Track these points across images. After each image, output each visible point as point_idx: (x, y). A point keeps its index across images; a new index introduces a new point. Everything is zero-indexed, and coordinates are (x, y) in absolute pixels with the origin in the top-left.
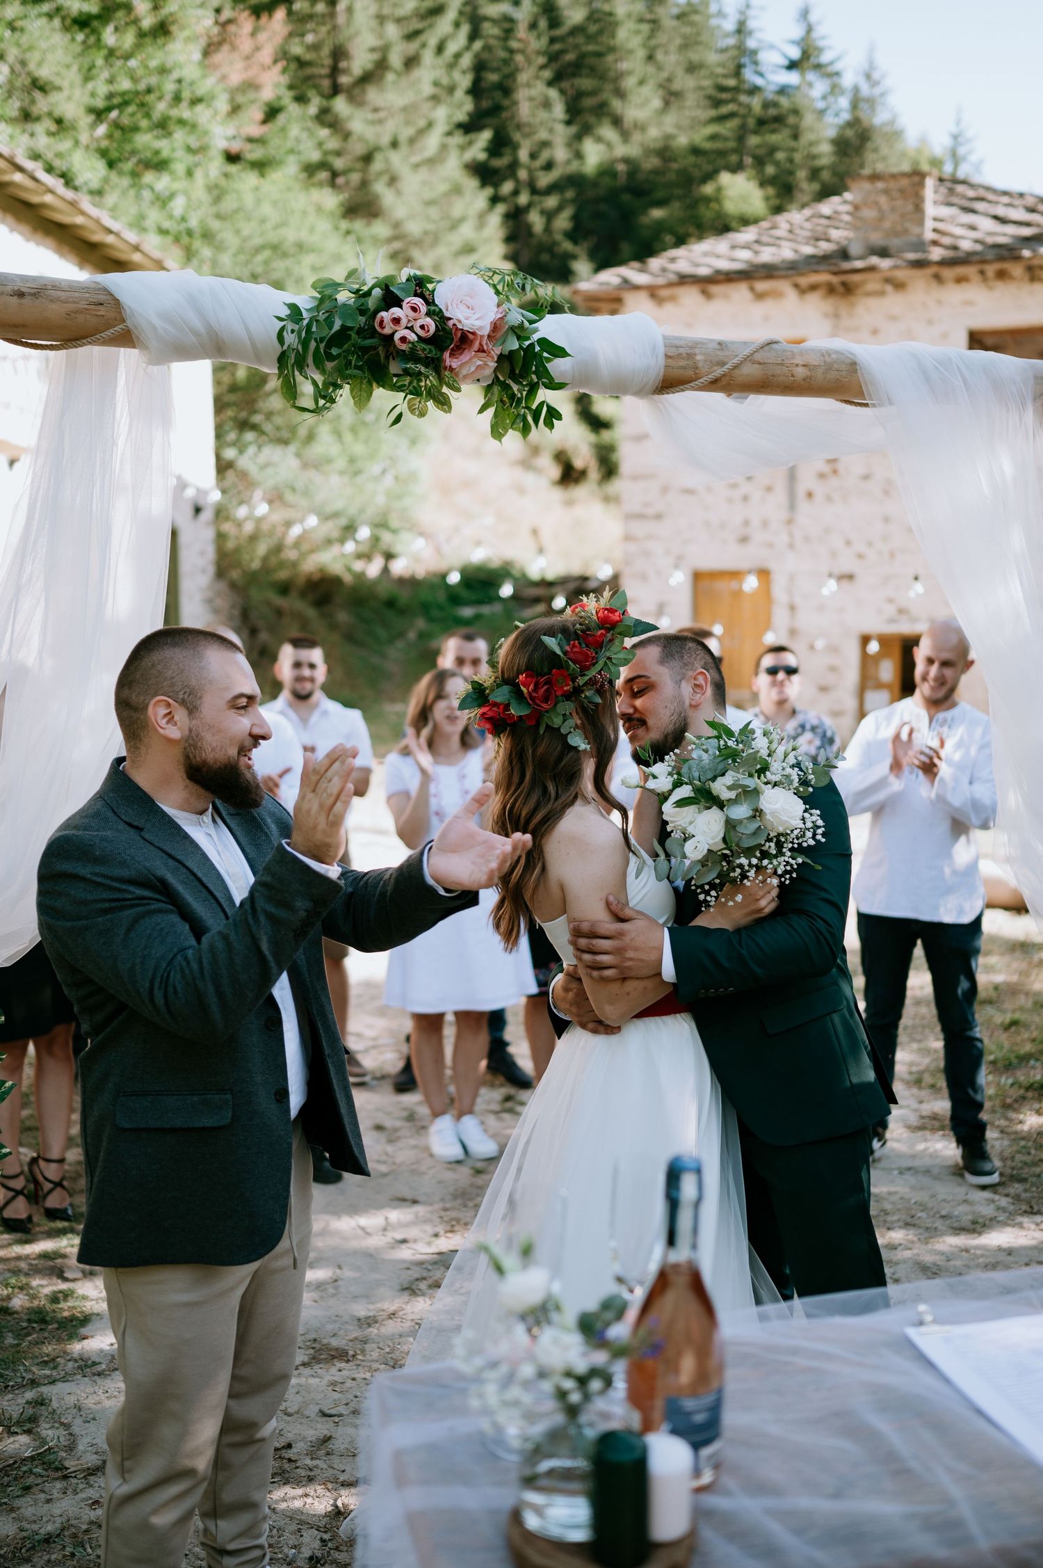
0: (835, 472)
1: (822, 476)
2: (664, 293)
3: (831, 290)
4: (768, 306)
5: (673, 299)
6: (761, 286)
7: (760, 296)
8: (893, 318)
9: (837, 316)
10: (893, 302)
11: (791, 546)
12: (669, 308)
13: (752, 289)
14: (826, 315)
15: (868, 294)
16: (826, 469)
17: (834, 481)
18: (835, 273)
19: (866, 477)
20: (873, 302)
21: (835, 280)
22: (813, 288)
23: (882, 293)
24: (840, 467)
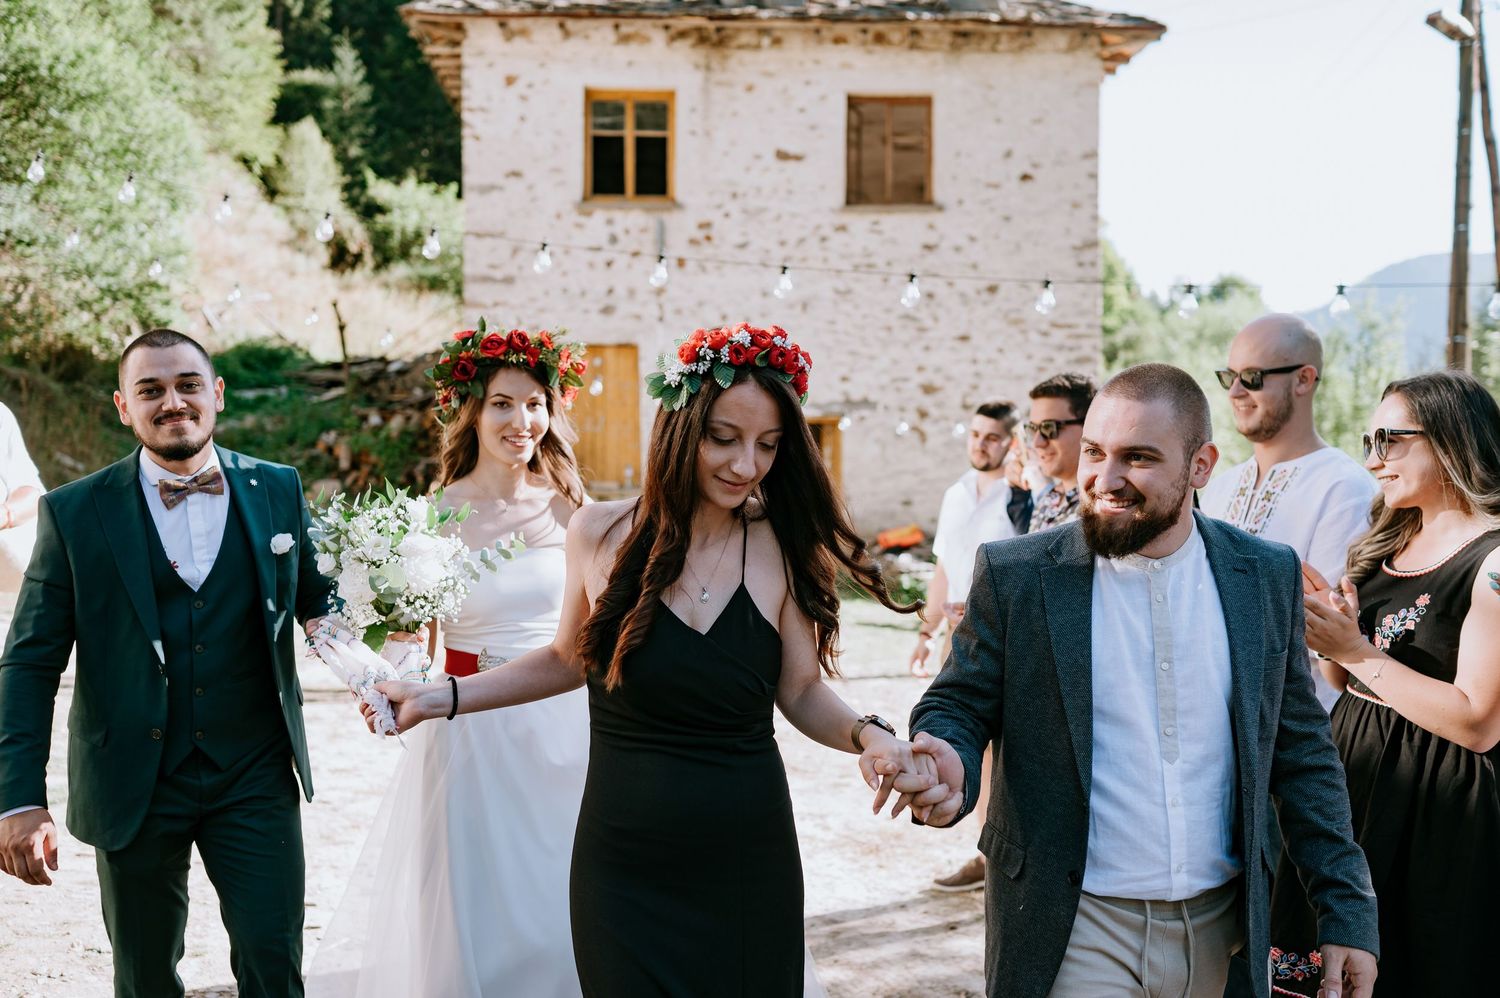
0: (708, 238)
1: (693, 242)
2: (514, 24)
3: (702, 38)
4: (632, 50)
5: (523, 32)
6: (627, 27)
7: (625, 39)
8: (769, 75)
9: (708, 68)
10: (768, 57)
11: (661, 319)
12: (519, 43)
13: (617, 27)
14: (697, 66)
15: (741, 47)
16: (700, 235)
17: (707, 250)
18: (711, 18)
19: (743, 246)
20: (747, 56)
21: (711, 25)
22: (682, 34)
23: (758, 47)
24: (713, 233)
